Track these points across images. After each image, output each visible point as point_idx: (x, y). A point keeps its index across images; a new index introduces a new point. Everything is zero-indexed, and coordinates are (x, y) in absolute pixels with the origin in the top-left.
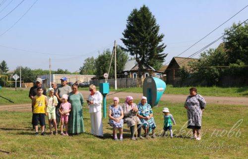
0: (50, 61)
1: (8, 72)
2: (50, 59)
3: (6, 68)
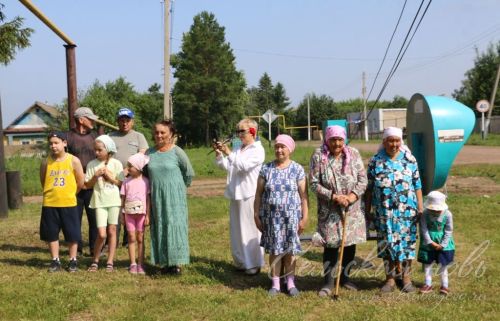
0: (364, 78)
1: (287, 108)
2: (364, 74)
3: (283, 99)
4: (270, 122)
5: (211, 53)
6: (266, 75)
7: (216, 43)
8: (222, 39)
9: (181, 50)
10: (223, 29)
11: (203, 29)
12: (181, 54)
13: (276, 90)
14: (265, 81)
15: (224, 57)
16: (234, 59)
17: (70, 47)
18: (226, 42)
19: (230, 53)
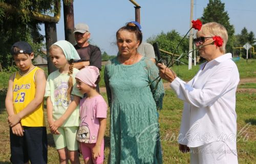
1: (255, 43)
3: (254, 39)
4: (247, 49)
5: (217, 16)
6: (245, 28)
7: (220, 11)
8: (223, 9)
9: (202, 16)
10: (224, 4)
11: (213, 5)
12: (202, 18)
13: (249, 35)
14: (244, 31)
15: (224, 18)
16: (229, 19)
17: (137, 8)
18: (225, 11)
19: (227, 16)
